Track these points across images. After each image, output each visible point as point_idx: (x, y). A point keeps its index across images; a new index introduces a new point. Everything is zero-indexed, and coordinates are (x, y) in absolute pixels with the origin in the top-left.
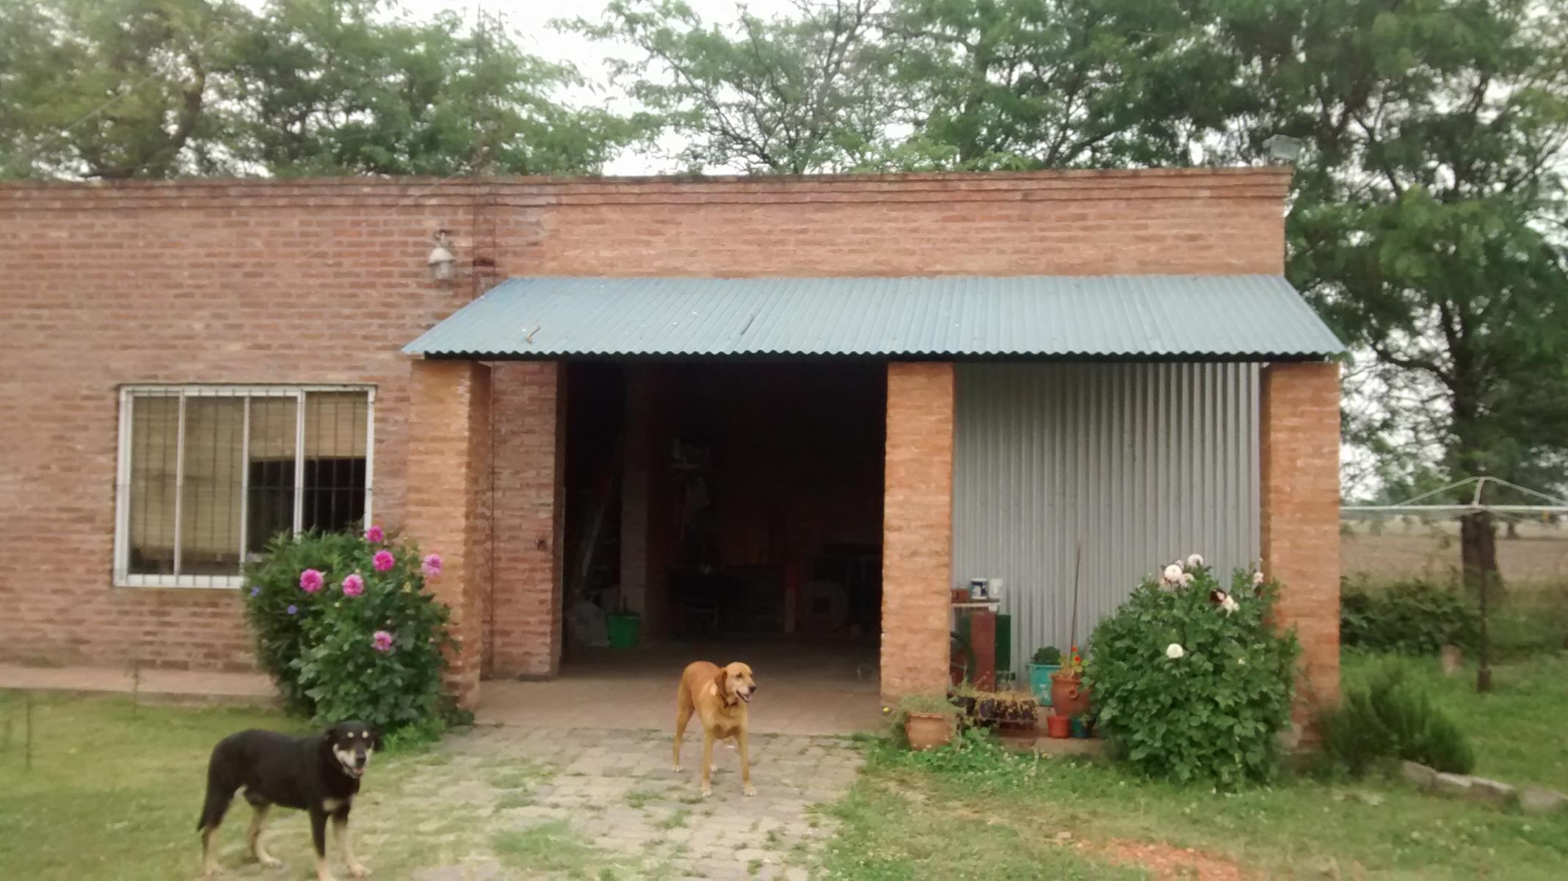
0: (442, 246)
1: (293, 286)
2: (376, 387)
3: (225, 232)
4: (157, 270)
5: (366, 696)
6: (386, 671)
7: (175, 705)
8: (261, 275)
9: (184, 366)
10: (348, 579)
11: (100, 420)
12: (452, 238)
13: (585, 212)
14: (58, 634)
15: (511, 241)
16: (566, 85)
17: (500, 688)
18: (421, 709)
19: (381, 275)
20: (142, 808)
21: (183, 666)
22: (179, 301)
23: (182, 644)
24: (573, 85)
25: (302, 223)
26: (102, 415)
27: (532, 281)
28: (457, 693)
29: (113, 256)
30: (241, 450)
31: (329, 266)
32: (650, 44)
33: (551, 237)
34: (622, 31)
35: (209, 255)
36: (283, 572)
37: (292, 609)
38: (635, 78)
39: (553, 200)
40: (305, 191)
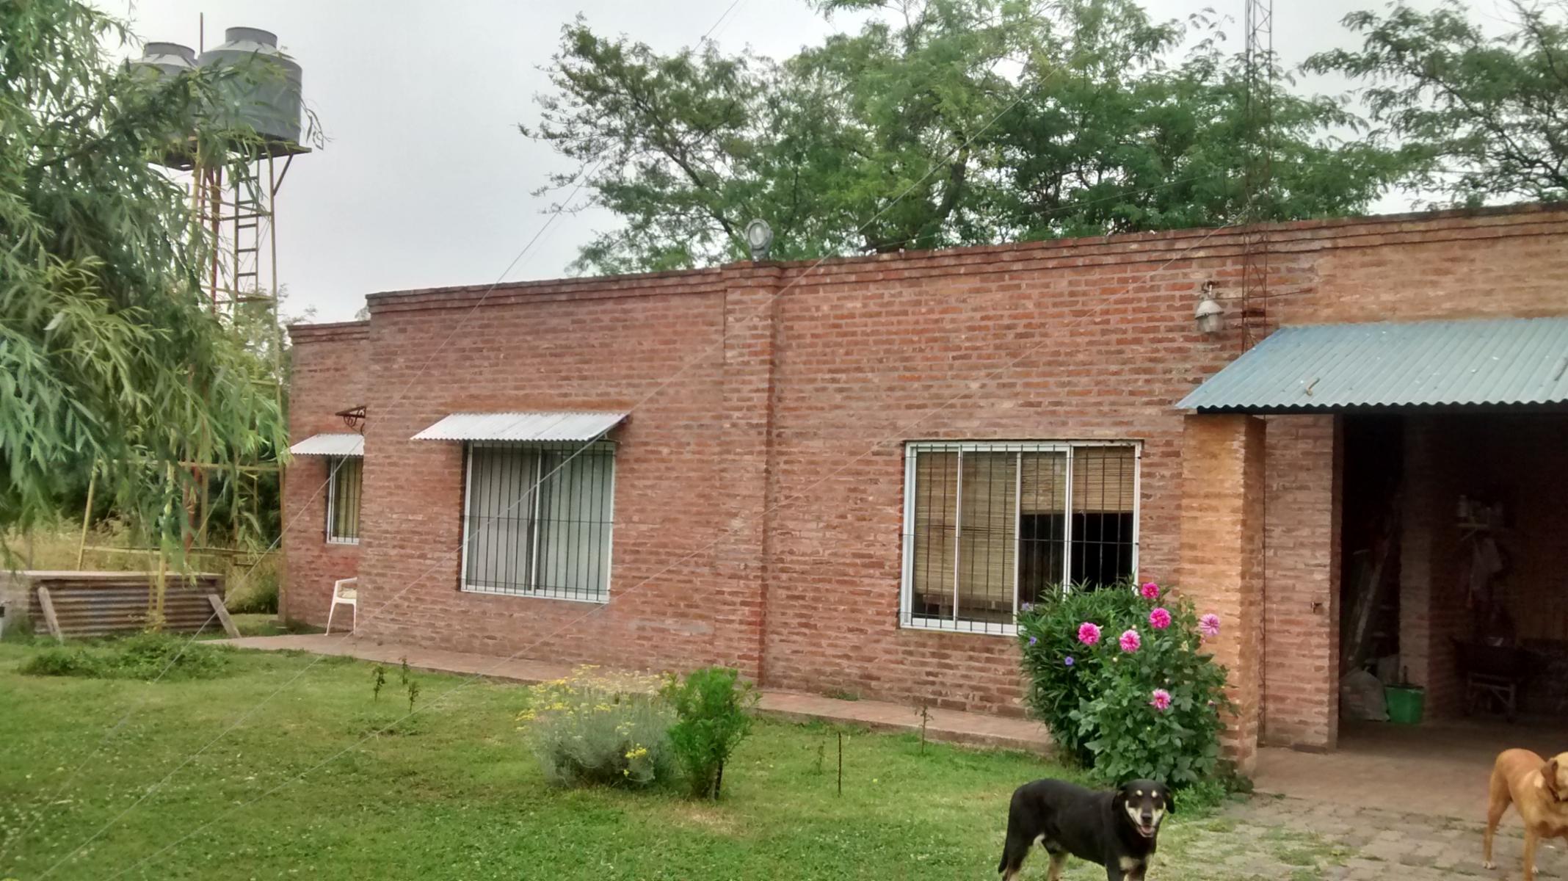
0: (1211, 298)
1: (1062, 344)
2: (1143, 442)
3: (999, 296)
4: (937, 335)
5: (1145, 754)
6: (1164, 730)
7: (956, 744)
8: (1032, 335)
9: (961, 424)
10: (1124, 635)
11: (887, 473)
12: (1220, 290)
13: (1365, 254)
14: (852, 669)
15: (1283, 289)
16: (1326, 124)
17: (1276, 755)
18: (1200, 771)
19: (1146, 331)
20: (939, 843)
21: (961, 707)
22: (957, 363)
23: (960, 686)
24: (1332, 124)
25: (1070, 283)
26: (891, 469)
27: (1306, 329)
28: (1234, 758)
29: (899, 323)
30: (1014, 503)
31: (1096, 323)
32: (1420, 69)
33: (1327, 283)
34: (1388, 60)
35: (983, 319)
36: (1059, 623)
37: (1069, 661)
38: (1402, 108)
39: (1328, 244)
40: (1073, 252)
